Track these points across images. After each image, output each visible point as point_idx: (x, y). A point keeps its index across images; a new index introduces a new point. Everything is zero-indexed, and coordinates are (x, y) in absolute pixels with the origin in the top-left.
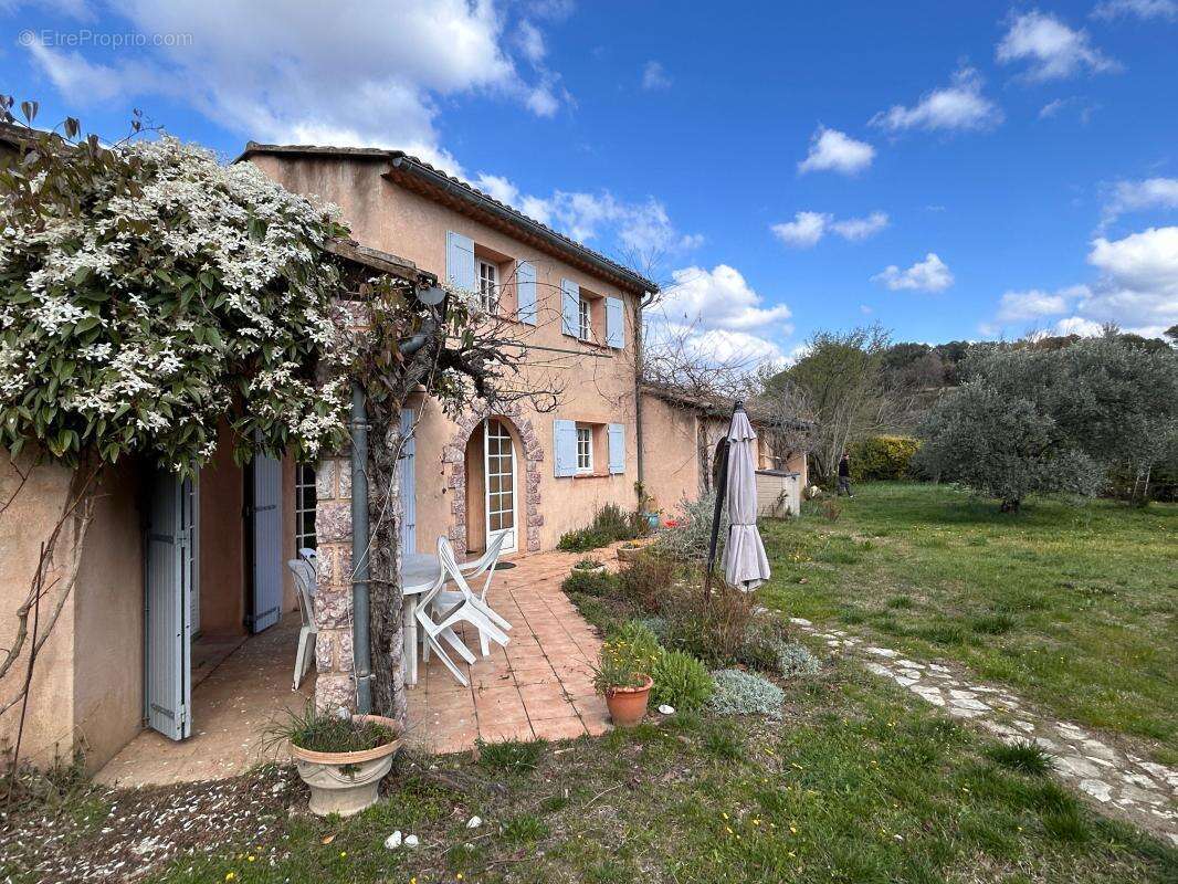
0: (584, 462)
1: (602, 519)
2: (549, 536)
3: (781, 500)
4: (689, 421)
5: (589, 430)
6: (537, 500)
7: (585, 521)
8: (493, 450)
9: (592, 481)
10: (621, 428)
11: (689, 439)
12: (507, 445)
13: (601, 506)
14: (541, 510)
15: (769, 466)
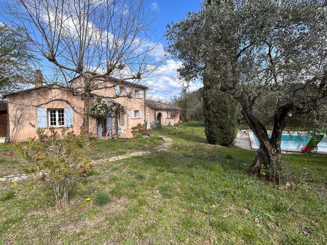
0: (136, 116)
1: (138, 125)
2: (130, 127)
3: (170, 123)
4: (153, 110)
5: (136, 112)
6: (128, 122)
7: (136, 125)
8: (122, 115)
9: (137, 119)
10: (142, 111)
11: (153, 113)
12: (124, 114)
13: (138, 123)
14: (129, 123)
15: (169, 117)
